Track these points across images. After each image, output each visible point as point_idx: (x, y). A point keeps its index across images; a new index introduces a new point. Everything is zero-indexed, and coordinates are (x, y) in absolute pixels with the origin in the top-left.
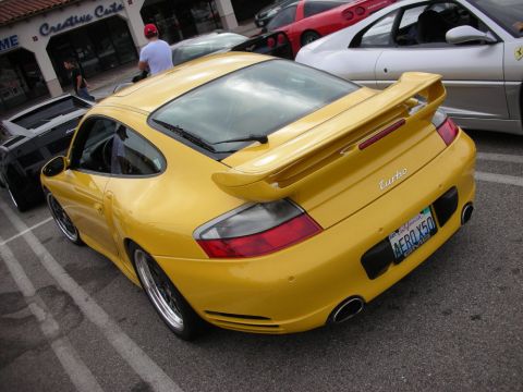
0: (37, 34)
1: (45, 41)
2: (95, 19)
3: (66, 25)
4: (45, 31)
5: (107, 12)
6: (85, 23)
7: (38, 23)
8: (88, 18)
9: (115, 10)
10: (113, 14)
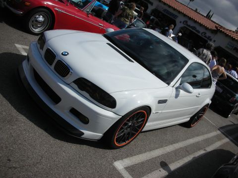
0: (182, 21)
1: (182, 25)
2: (200, 35)
3: (191, 27)
4: (185, 23)
5: (205, 36)
6: (197, 33)
7: (185, 19)
8: (199, 32)
9: (208, 38)
10: (206, 39)
